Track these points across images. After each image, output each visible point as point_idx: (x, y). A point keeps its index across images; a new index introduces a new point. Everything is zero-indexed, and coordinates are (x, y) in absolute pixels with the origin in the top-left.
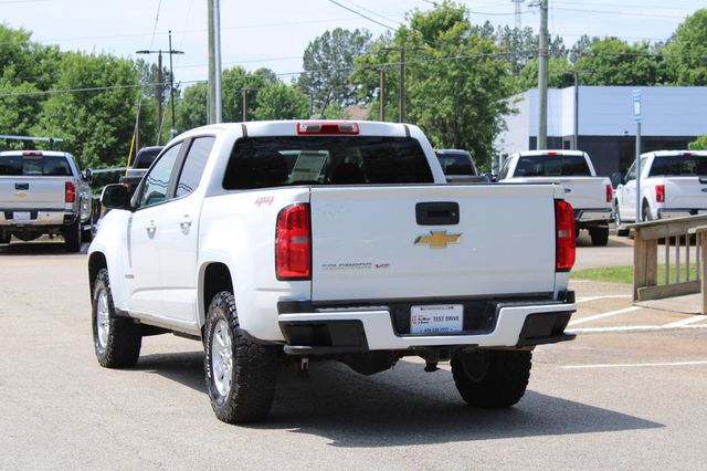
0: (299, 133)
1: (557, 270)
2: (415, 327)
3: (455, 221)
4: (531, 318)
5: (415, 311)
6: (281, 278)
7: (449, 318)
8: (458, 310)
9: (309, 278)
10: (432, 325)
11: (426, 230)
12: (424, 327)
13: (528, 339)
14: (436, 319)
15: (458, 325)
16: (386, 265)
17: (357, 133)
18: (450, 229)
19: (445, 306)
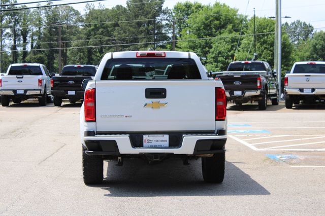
0: (137, 57)
1: (216, 120)
2: (145, 144)
3: (164, 96)
4: (199, 142)
5: (145, 137)
6: (87, 121)
7: (162, 141)
8: (167, 137)
9: (95, 121)
10: (154, 143)
11: (150, 101)
12: (150, 144)
13: (198, 151)
14: (156, 141)
15: (167, 144)
16: (131, 116)
17: (165, 56)
18: (162, 100)
19: (160, 135)
